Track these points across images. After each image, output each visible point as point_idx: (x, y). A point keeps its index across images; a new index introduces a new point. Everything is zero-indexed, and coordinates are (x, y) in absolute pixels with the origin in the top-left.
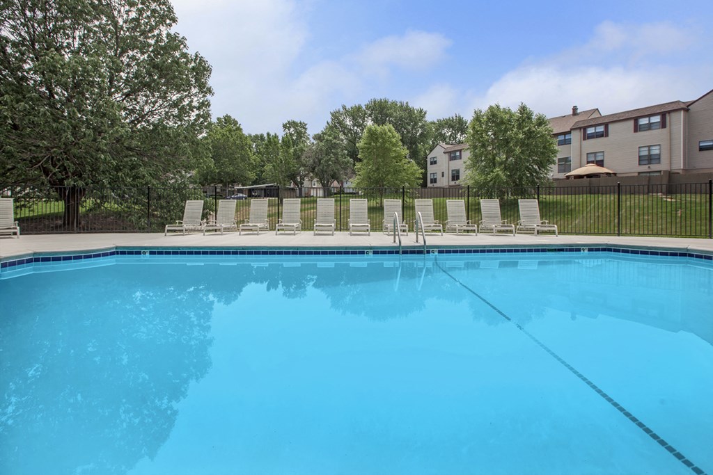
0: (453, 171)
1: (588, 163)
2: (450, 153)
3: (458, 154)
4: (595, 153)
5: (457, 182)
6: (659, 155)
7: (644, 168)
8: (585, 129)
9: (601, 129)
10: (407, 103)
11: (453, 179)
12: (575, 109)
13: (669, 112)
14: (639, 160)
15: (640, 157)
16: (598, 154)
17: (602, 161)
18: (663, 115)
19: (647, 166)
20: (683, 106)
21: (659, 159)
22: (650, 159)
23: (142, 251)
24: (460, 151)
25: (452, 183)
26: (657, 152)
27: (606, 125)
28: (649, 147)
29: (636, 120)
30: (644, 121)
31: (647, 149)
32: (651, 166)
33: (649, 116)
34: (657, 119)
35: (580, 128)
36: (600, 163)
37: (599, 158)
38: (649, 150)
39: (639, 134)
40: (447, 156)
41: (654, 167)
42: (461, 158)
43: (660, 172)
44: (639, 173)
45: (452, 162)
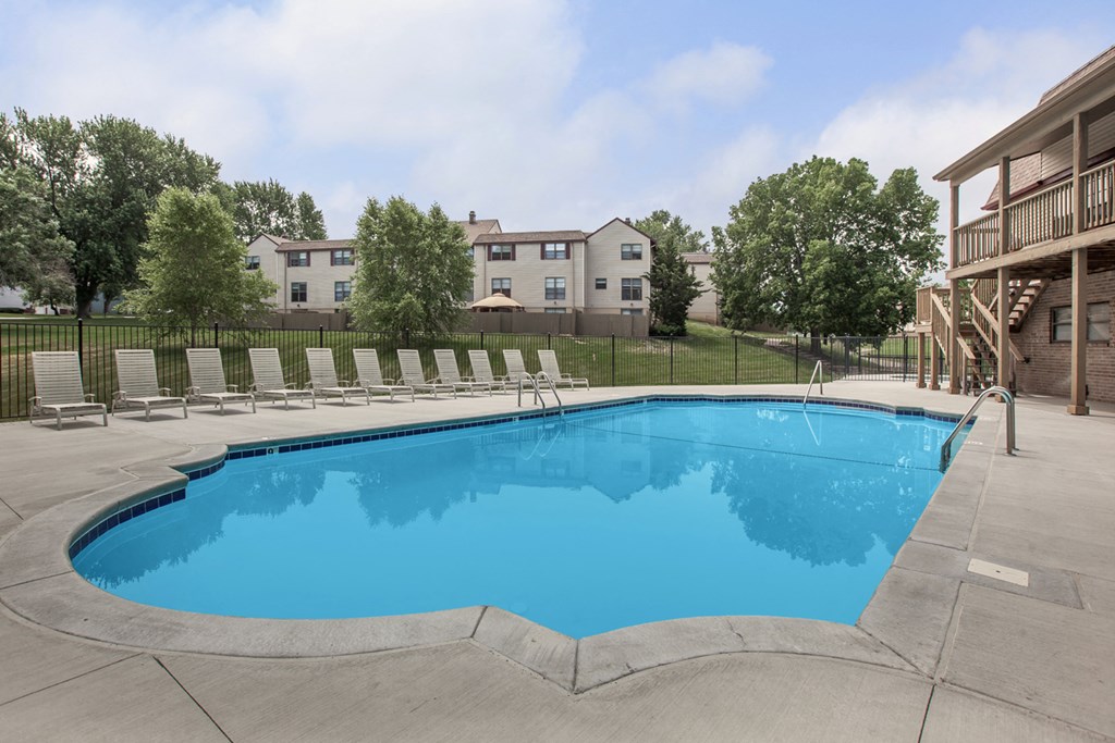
0: (293, 284)
1: (495, 291)
2: (288, 253)
3: (303, 256)
4: (501, 279)
5: (303, 305)
6: (564, 289)
7: (550, 303)
8: (490, 245)
9: (507, 249)
10: (182, 141)
11: (295, 298)
12: (472, 215)
13: (573, 241)
14: (546, 294)
15: (546, 289)
16: (504, 281)
17: (509, 290)
18: (568, 243)
19: (553, 302)
20: (584, 237)
21: (564, 294)
22: (554, 293)
23: (268, 448)
24: (308, 252)
25: (294, 305)
26: (562, 286)
27: (513, 245)
28: (555, 278)
29: (543, 244)
30: (550, 248)
31: (553, 280)
32: (557, 301)
33: (555, 242)
34: (561, 247)
35: (484, 244)
36: (507, 293)
37: (506, 287)
38: (555, 283)
39: (546, 262)
40: (282, 259)
41: (560, 303)
42: (309, 265)
43: (564, 309)
44: (546, 309)
45: (292, 270)
